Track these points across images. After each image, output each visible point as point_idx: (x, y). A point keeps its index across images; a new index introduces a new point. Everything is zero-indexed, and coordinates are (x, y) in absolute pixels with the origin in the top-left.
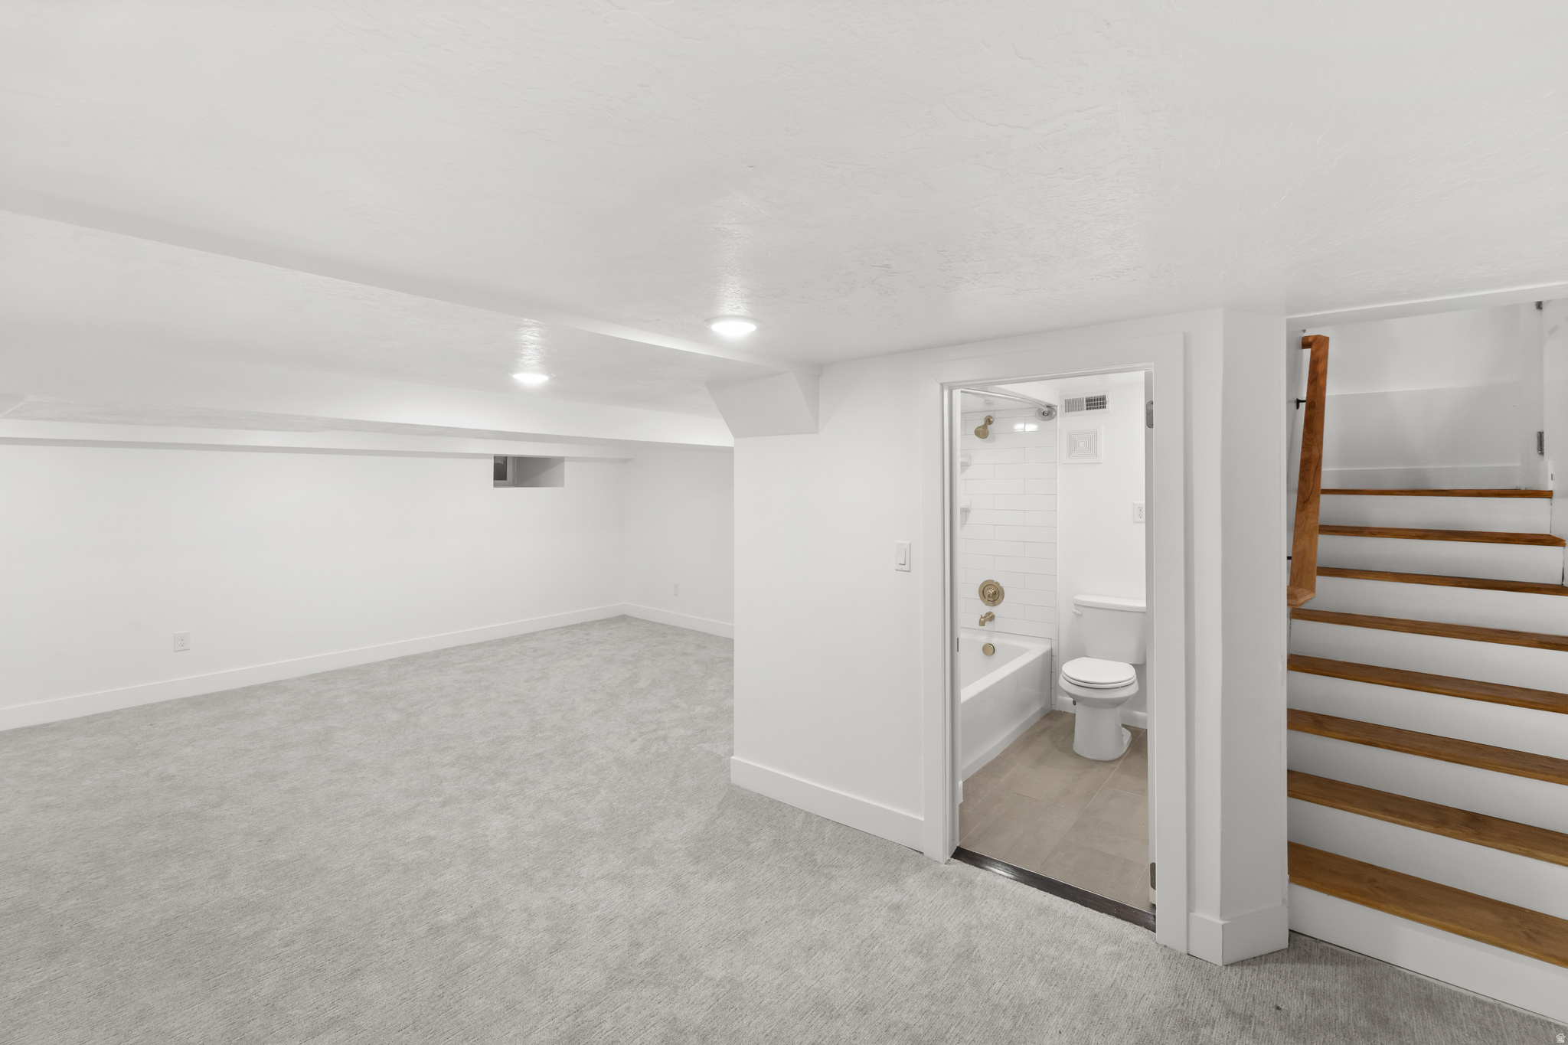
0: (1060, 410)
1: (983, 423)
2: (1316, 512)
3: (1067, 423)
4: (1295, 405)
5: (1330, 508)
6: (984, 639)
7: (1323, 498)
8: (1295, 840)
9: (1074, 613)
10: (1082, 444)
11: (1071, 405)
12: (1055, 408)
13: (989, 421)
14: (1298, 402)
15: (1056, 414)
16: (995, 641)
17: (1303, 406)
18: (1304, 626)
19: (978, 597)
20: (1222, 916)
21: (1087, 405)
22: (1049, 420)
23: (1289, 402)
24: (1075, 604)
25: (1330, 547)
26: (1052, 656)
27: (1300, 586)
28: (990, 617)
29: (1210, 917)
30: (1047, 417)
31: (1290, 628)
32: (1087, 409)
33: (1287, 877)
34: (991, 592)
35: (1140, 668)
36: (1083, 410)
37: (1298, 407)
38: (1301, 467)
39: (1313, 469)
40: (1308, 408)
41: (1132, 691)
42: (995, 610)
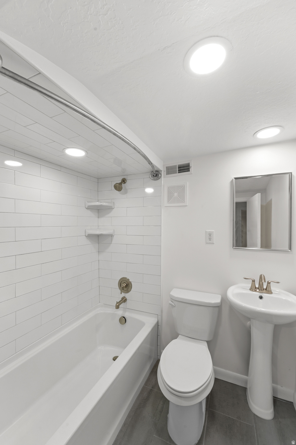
0: (163, 173)
1: (120, 182)
3: (166, 180)
6: (120, 313)
9: (170, 304)
10: (176, 194)
11: (170, 170)
12: (160, 172)
13: (124, 181)
15: (161, 177)
16: (127, 315)
19: (118, 288)
21: (179, 170)
22: (157, 180)
24: (171, 298)
26: (158, 325)
28: (124, 300)
30: (156, 178)
32: (179, 173)
34: (124, 285)
36: (176, 173)
42: (127, 296)
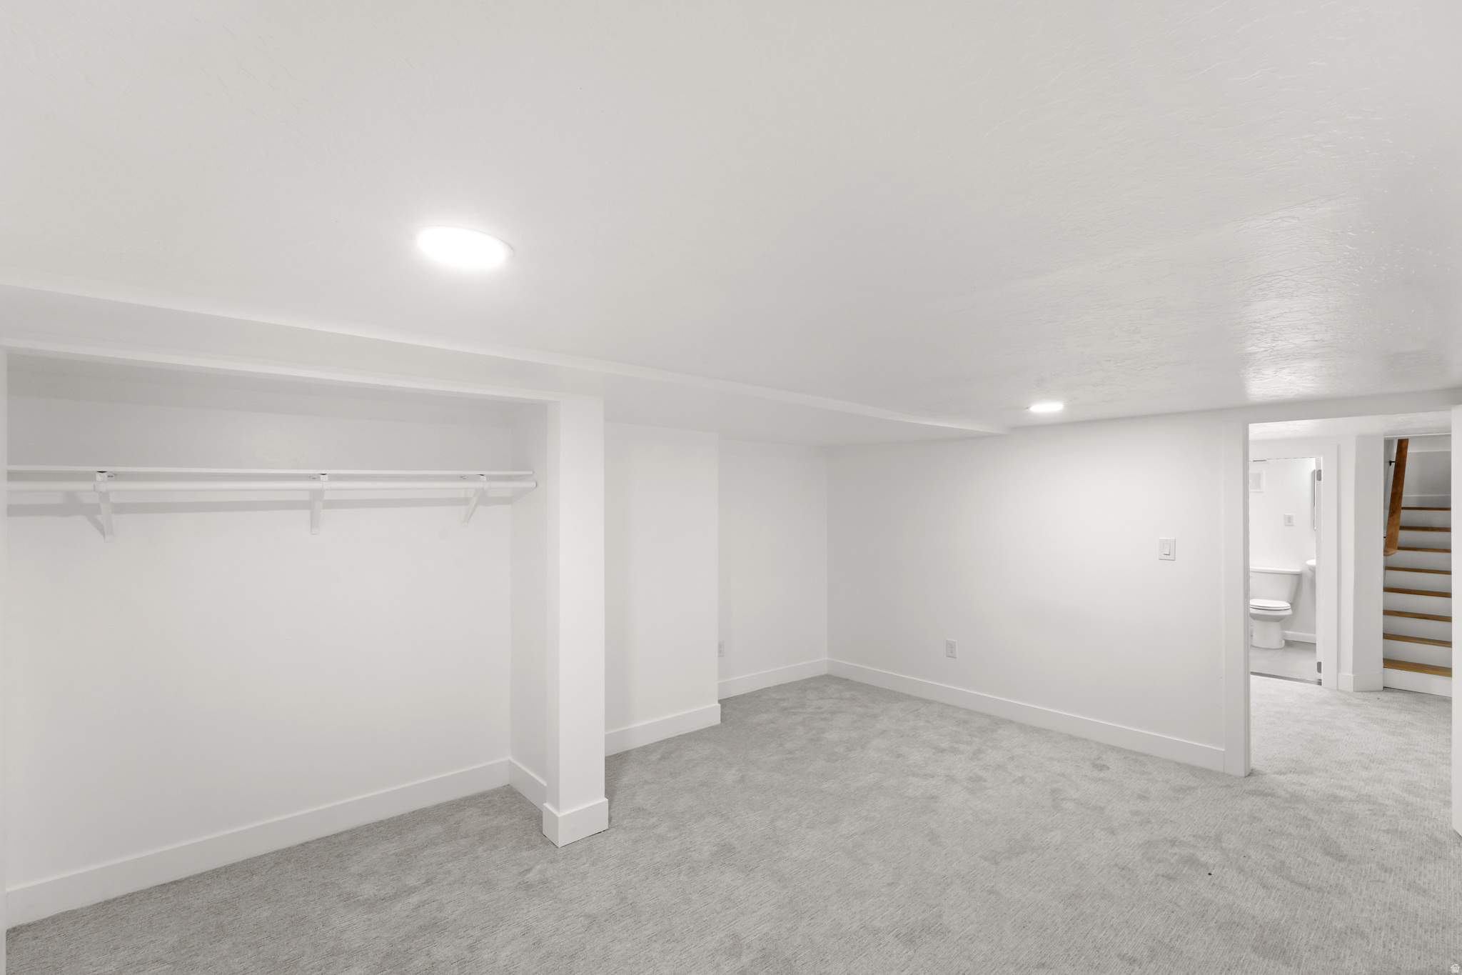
2: (1399, 517)
4: (1388, 464)
5: (1405, 517)
7: (1403, 511)
8: (1386, 657)
14: (1391, 462)
17: (1393, 464)
18: (1389, 572)
20: (1353, 673)
23: (1385, 462)
25: (1404, 536)
27: (1390, 547)
29: (1348, 674)
31: (1385, 574)
33: (1382, 664)
35: (1294, 604)
37: (1390, 465)
38: (1392, 496)
39: (1398, 497)
40: (1396, 466)
41: (1289, 613)
